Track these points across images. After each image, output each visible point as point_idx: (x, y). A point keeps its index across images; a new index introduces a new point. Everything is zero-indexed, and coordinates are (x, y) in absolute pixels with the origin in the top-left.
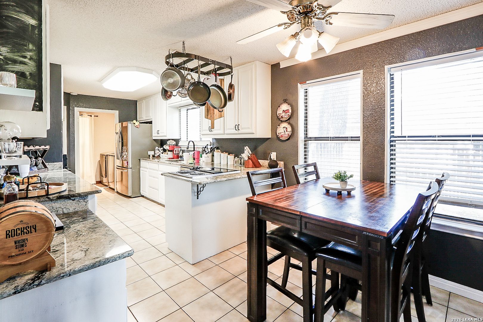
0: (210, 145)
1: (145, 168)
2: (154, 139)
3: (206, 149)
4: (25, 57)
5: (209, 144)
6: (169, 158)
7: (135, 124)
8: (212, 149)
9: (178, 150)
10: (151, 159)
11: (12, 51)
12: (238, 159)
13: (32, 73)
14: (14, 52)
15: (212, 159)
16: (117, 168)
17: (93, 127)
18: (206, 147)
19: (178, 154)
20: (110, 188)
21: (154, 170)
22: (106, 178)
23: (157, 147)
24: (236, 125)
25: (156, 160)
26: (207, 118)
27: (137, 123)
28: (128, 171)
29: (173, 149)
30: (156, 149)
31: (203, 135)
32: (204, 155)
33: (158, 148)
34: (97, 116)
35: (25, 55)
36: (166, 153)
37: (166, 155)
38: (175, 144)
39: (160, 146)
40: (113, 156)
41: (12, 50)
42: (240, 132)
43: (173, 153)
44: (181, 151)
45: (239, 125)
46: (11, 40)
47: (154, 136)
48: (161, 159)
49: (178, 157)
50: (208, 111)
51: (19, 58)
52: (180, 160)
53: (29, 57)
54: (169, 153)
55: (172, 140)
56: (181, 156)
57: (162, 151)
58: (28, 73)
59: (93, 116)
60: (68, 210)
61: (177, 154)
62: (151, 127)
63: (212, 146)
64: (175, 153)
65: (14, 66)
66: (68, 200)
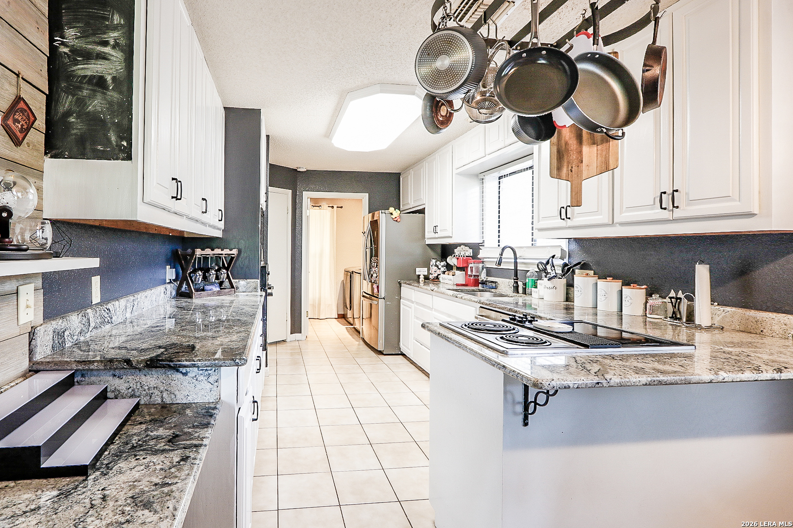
0: (562, 258)
1: (408, 300)
2: (427, 245)
3: (549, 267)
4: (105, 43)
5: (558, 255)
6: (457, 285)
7: (392, 214)
8: (566, 268)
9: (477, 268)
10: (422, 284)
11: (84, 35)
12: (661, 300)
13: (118, 76)
14: (87, 37)
15: (567, 294)
16: (363, 296)
17: (335, 224)
18: (548, 263)
19: (478, 276)
20: (354, 328)
21: (424, 306)
22: (350, 310)
23: (434, 261)
24: (665, 193)
25: (432, 286)
26: (559, 177)
27: (396, 213)
28: (378, 303)
29: (465, 265)
30: (431, 264)
31: (540, 230)
32: (544, 283)
33: (436, 262)
34: (341, 207)
35: (105, 38)
36: (451, 273)
37: (451, 277)
38: (472, 255)
39: (440, 258)
40: (359, 273)
41: (84, 31)
42: (677, 213)
43: (466, 274)
44: (485, 269)
45: (677, 191)
46: (84, 12)
47: (428, 239)
48: (441, 285)
49: (476, 283)
50: (560, 155)
51: (96, 47)
52: (482, 291)
53: (112, 42)
54: (458, 273)
55: (466, 245)
56: (483, 281)
57: (443, 269)
58: (109, 78)
59: (335, 207)
60: (173, 396)
61: (475, 276)
62: (424, 219)
63: (566, 261)
64: (469, 273)
65: (86, 66)
66: (172, 372)
